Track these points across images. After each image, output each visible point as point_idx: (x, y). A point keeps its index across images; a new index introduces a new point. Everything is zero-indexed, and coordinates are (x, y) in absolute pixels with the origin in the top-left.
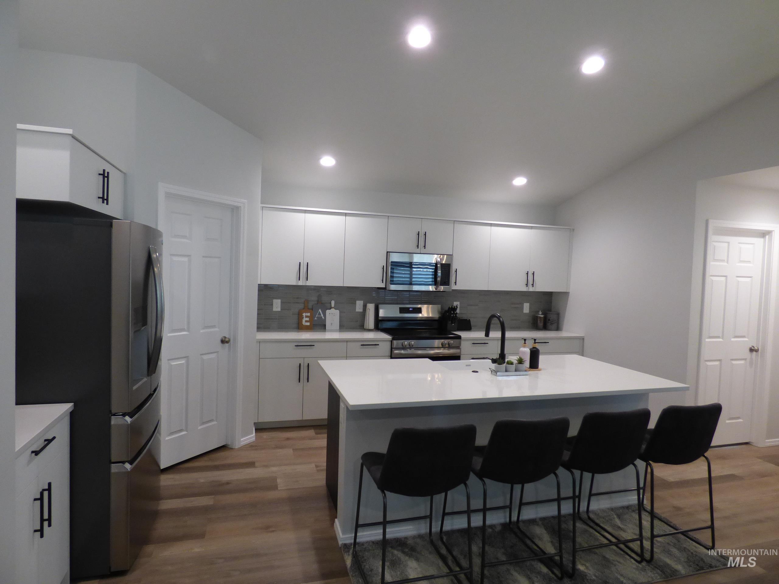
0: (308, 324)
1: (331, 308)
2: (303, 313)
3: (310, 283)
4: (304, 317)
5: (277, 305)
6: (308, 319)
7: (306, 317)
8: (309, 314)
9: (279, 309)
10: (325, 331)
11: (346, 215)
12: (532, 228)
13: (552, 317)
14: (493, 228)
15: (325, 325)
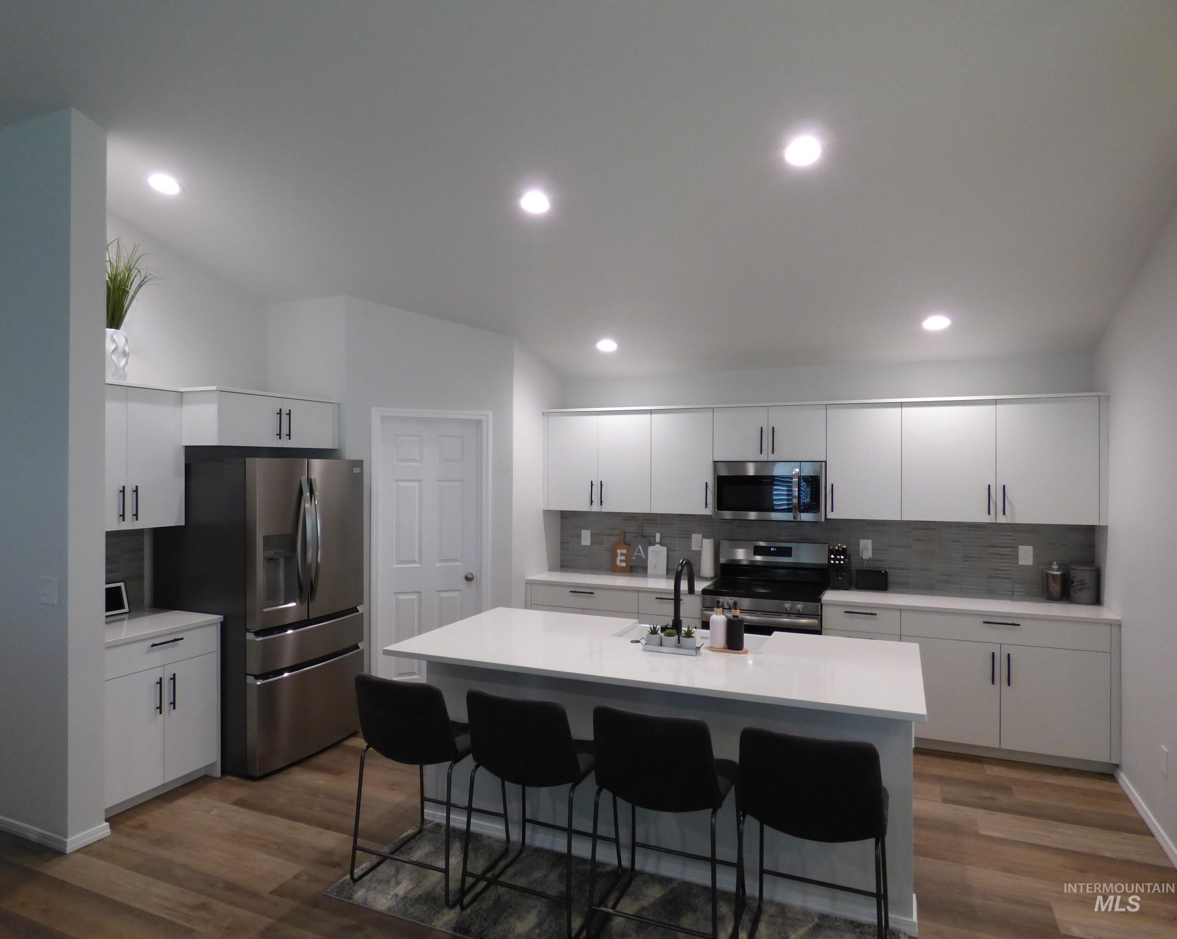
0: (624, 564)
1: (654, 544)
2: (617, 549)
3: (605, 509)
4: (619, 554)
5: (586, 537)
6: (623, 558)
7: (622, 554)
8: (625, 551)
9: (589, 543)
10: (646, 577)
11: (651, 412)
12: (996, 402)
13: (1081, 574)
14: (906, 410)
15: (646, 568)
